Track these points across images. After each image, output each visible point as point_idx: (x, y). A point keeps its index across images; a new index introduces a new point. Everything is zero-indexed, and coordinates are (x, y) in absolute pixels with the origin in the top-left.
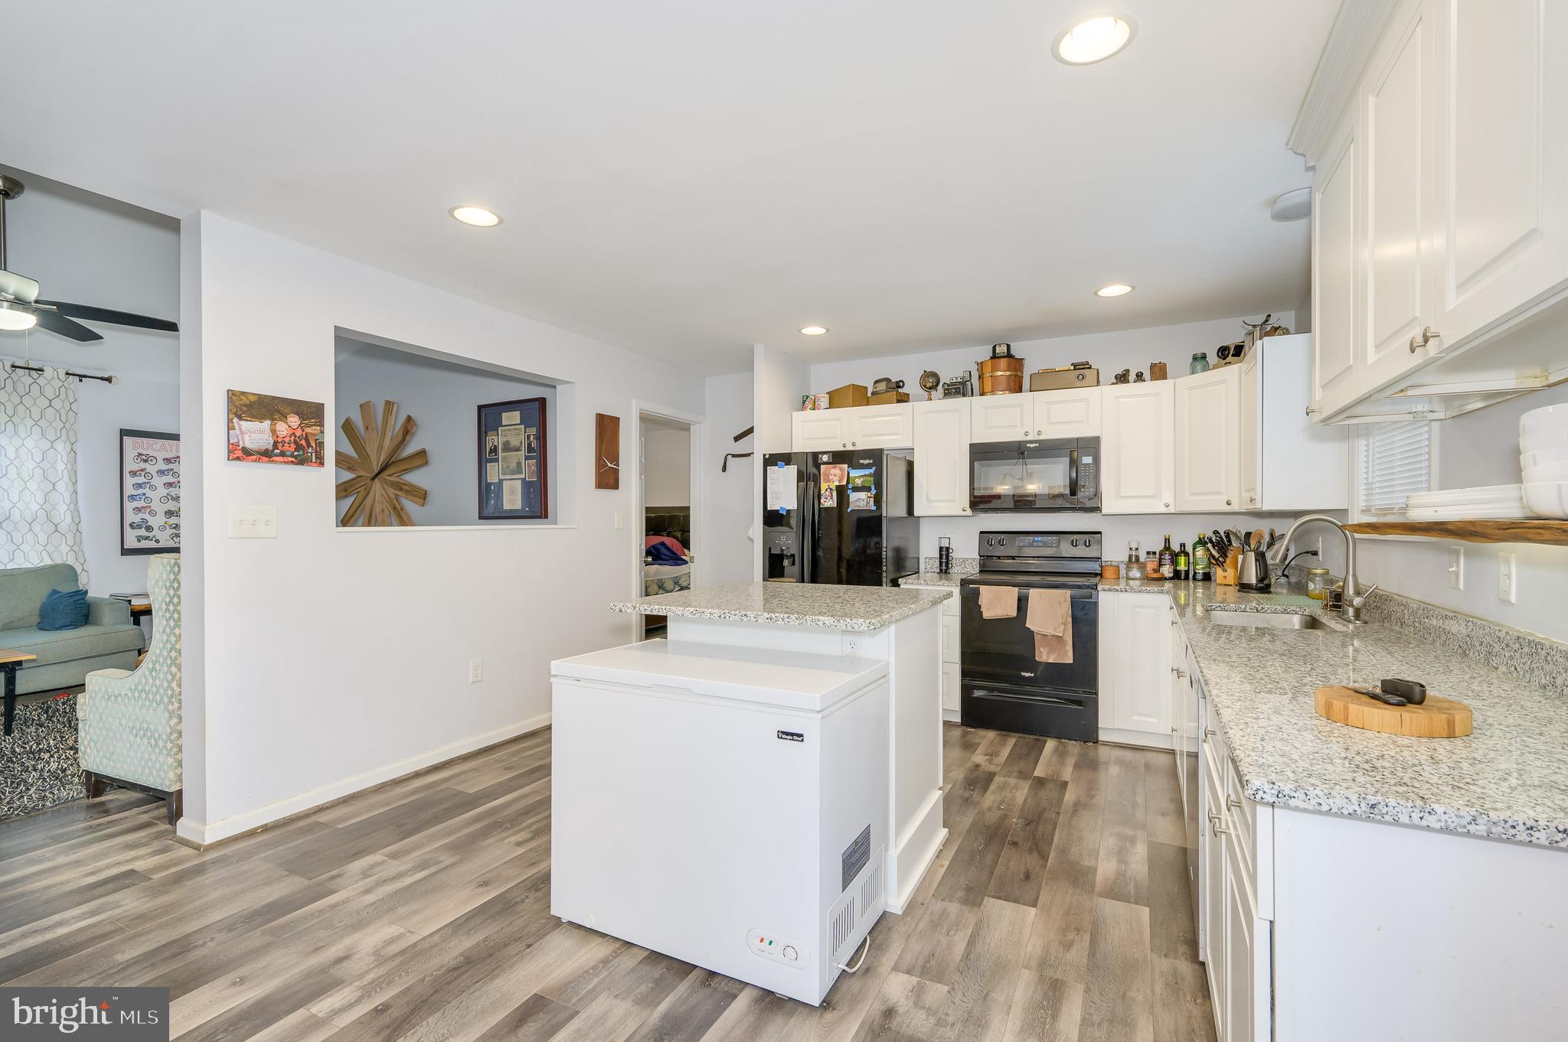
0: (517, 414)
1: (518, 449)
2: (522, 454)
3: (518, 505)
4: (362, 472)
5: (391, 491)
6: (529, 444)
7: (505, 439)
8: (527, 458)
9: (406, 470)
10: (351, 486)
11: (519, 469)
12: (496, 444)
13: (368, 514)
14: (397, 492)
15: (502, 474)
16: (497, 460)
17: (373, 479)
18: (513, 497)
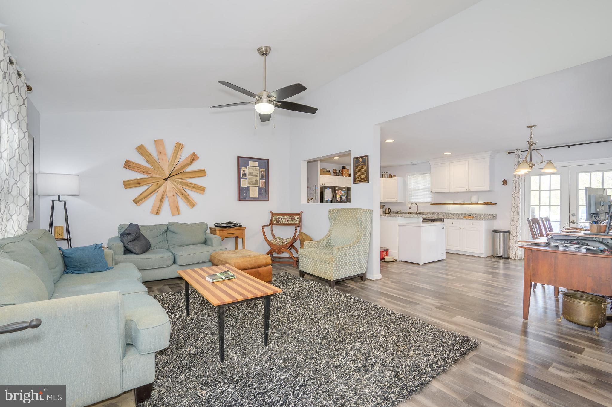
0: (257, 163)
1: (256, 176)
2: (258, 178)
3: (256, 196)
4: (155, 175)
5: (180, 186)
6: (262, 175)
7: (251, 171)
8: (260, 179)
9: (192, 177)
10: (144, 181)
11: (256, 183)
12: (246, 172)
13: (160, 197)
14: (184, 187)
15: (249, 184)
16: (247, 179)
17: (166, 179)
18: (253, 193)
